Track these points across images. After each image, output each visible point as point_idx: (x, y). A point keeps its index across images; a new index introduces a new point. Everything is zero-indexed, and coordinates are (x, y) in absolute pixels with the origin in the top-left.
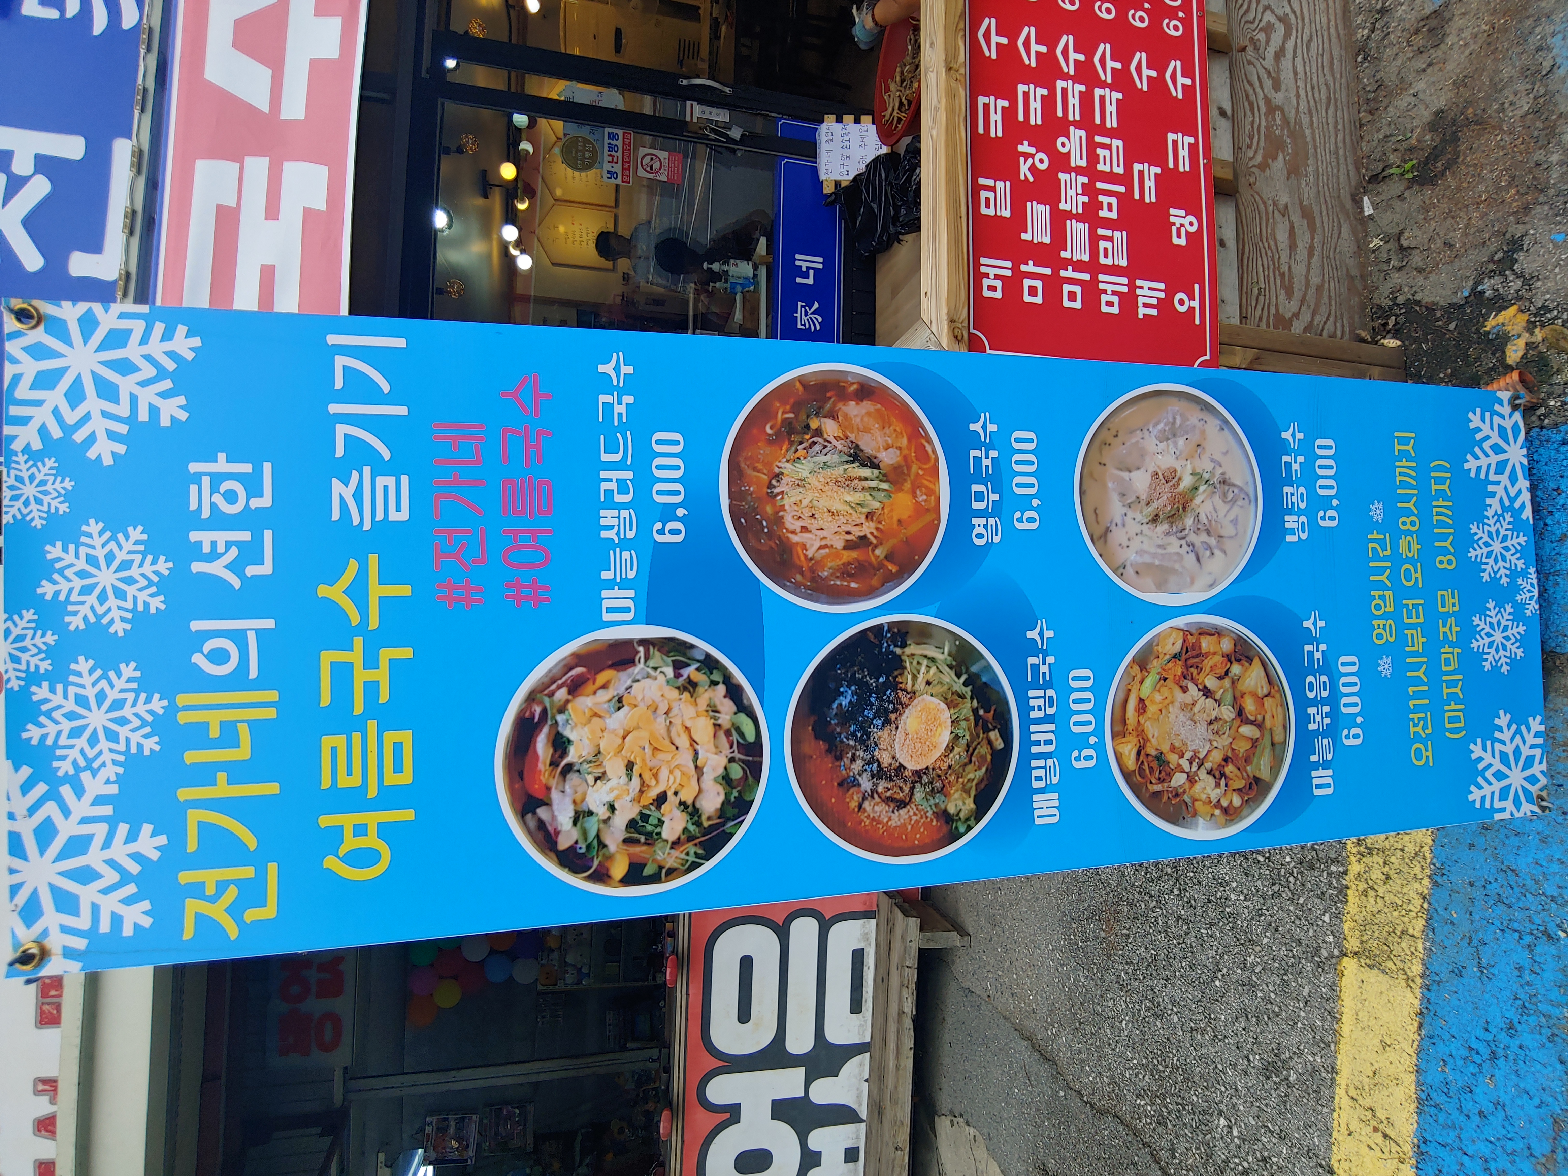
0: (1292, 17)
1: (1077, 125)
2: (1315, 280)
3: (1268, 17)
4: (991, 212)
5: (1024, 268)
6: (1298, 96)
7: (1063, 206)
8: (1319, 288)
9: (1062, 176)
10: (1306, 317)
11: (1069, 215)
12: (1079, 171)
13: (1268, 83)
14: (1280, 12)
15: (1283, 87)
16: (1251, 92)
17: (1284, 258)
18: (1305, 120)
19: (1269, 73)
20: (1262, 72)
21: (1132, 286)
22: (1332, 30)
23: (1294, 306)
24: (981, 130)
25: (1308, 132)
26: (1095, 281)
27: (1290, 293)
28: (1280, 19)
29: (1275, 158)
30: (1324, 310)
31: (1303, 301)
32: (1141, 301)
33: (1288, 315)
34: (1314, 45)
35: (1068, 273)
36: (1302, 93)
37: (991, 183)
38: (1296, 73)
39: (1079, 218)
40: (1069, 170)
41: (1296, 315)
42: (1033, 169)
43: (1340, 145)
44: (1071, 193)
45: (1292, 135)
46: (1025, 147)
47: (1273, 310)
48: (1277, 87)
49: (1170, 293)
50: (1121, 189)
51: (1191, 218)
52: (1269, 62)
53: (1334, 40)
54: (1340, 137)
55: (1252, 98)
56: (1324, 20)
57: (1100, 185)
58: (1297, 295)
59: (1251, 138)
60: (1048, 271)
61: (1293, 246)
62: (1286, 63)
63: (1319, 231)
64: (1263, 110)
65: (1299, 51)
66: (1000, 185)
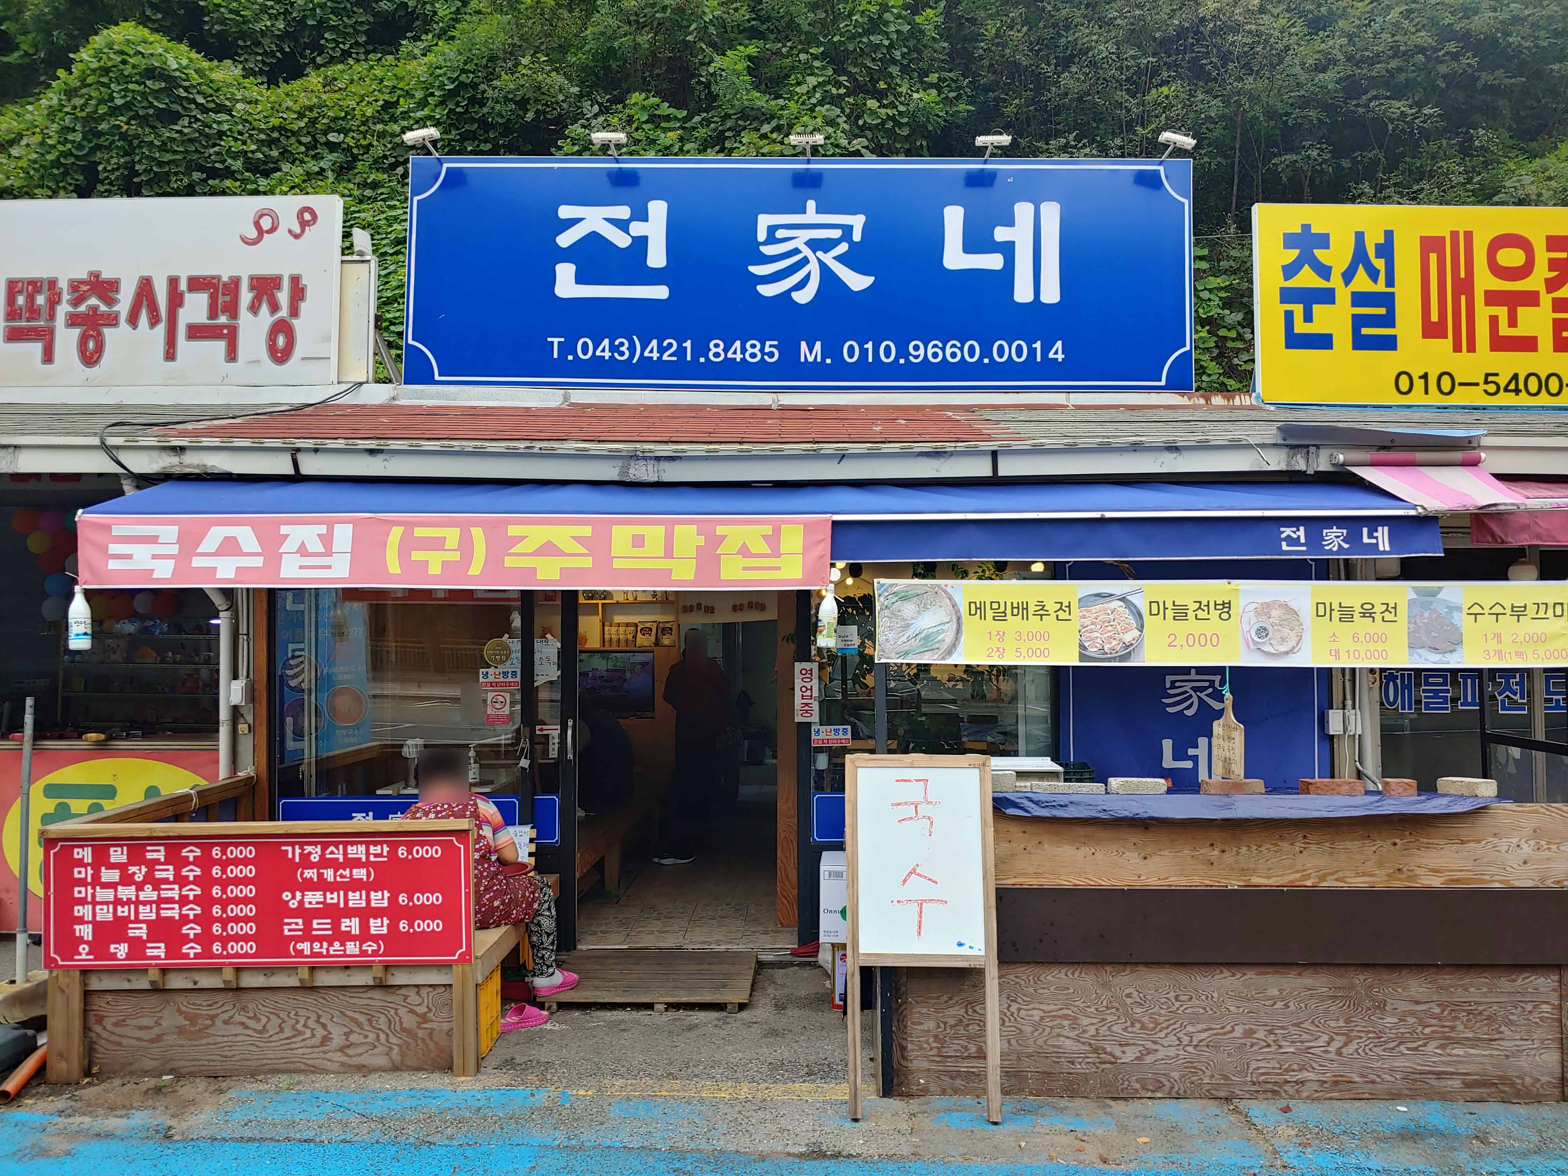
0: (267, 1035)
1: (159, 895)
2: (125, 1041)
3: (264, 1020)
4: (112, 852)
5: (89, 868)
6: (223, 1036)
7: (119, 887)
8: (119, 1044)
9: (133, 887)
10: (105, 1035)
11: (116, 891)
12: (137, 896)
13: (226, 1016)
14: (268, 1027)
15: (227, 1027)
16: (219, 1005)
17: (134, 1022)
18: (211, 1040)
19: (231, 1017)
20: (231, 1013)
21: (88, 922)
22: (265, 1061)
23: (109, 1027)
24: (149, 848)
25: (204, 1041)
26: (88, 903)
27: (116, 1024)
28: (264, 1026)
29: (186, 1018)
30: (109, 1046)
31: (113, 1033)
32: (82, 927)
33: (104, 1023)
34: (254, 1048)
35: (90, 891)
36: (225, 1039)
37: (125, 852)
38: (236, 1035)
39: (116, 896)
40: (137, 890)
41: (104, 1028)
42: (134, 873)
43: (201, 1063)
44: (127, 892)
45: (200, 1030)
46: (144, 869)
47: (105, 1014)
48: (226, 1022)
49: (87, 942)
50: (132, 918)
51: (124, 956)
52: (238, 1018)
53: (260, 1063)
54: (206, 1063)
55: (215, 1006)
56: (272, 1056)
57: (132, 906)
58: (117, 1030)
59: (193, 1004)
60: (89, 880)
61: (141, 1028)
62: (239, 1029)
63: (150, 1045)
64: (211, 1013)
65: (248, 1038)
66: (125, 857)
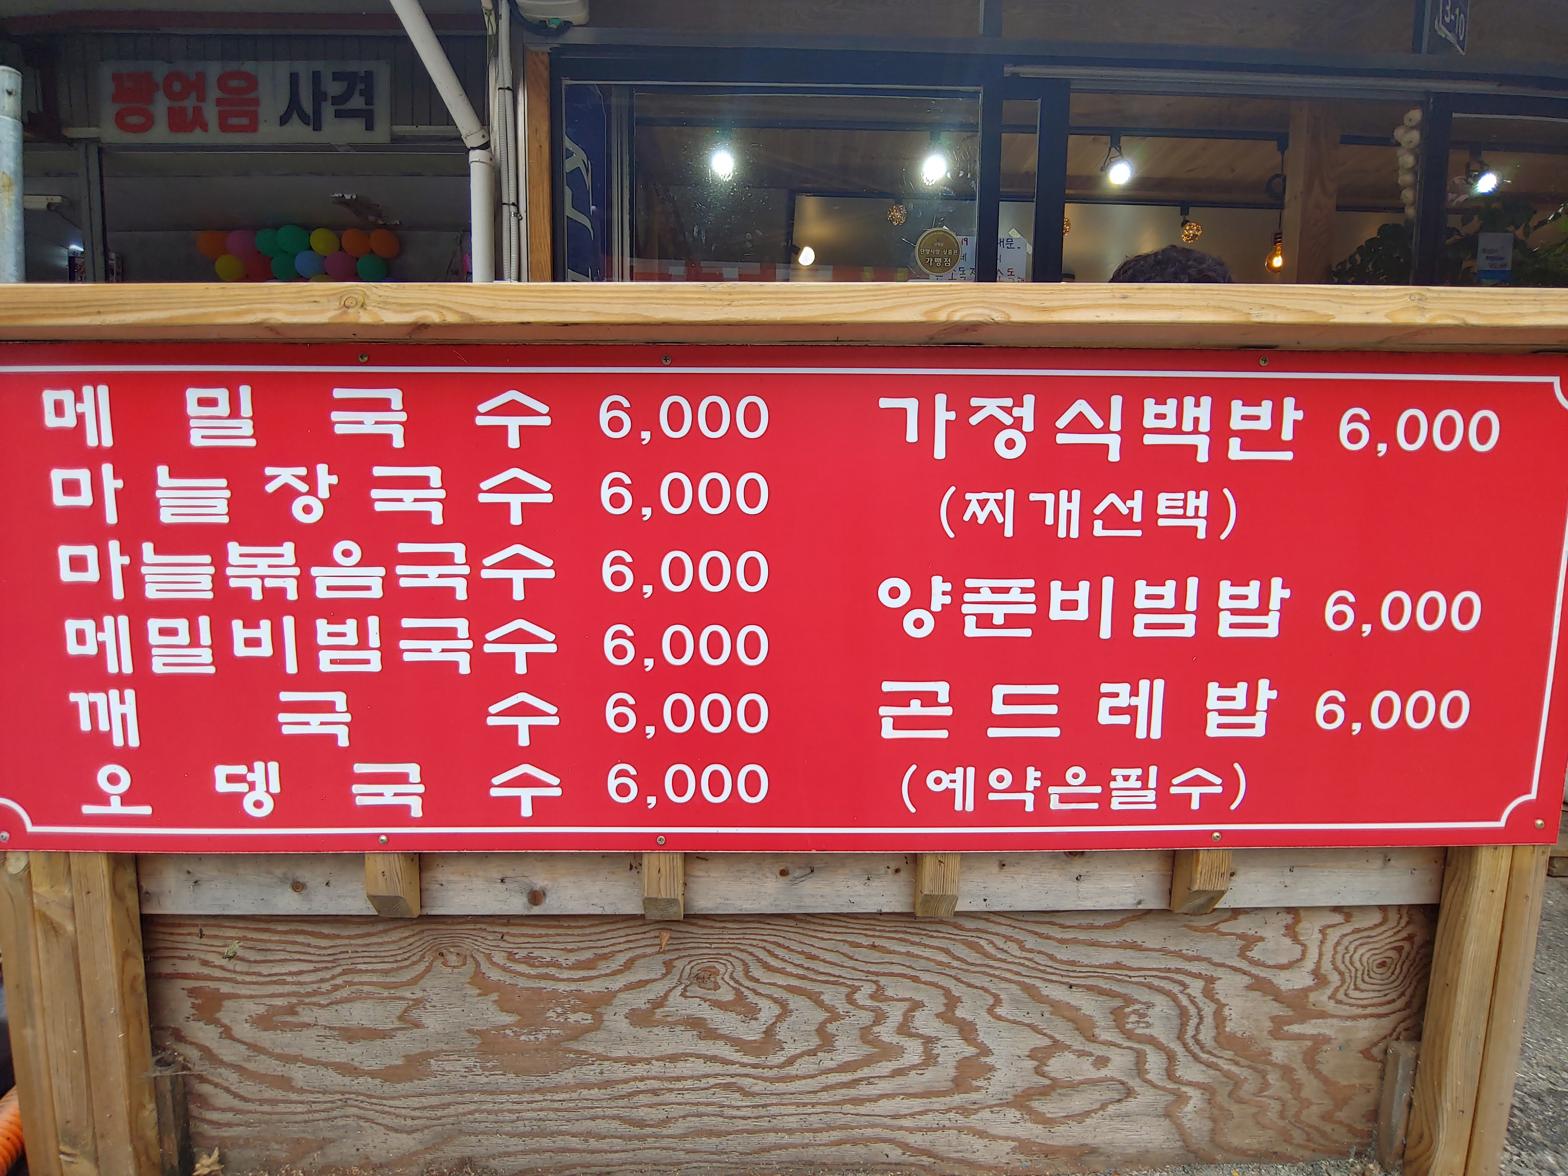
0: (778, 1058)
1: (389, 581)
2: (299, 1074)
3: (768, 1011)
4: (192, 408)
5: (107, 469)
6: (631, 1061)
7: (234, 549)
8: (285, 1083)
9: (288, 548)
10: (228, 1052)
11: (220, 562)
12: (306, 583)
13: (640, 1000)
14: (782, 1032)
15: (642, 1032)
16: (615, 965)
17: (325, 1016)
18: (590, 1073)
19: (659, 1003)
20: (656, 991)
21: (120, 682)
22: (771, 1138)
23: (244, 1030)
24: (339, 393)
25: (567, 1076)
26: (116, 609)
27: (264, 1022)
28: (769, 1032)
29: (503, 1006)
30: (249, 1089)
31: (256, 1048)
32: (99, 698)
33: (224, 1016)
34: (736, 1098)
35: (118, 560)
36: (640, 1070)
37: (246, 408)
38: (674, 1058)
39: (220, 580)
40: (304, 560)
41: (227, 1033)
42: (288, 493)
43: (560, 1142)
44: (262, 566)
45: (554, 1043)
46: (325, 479)
47: (225, 988)
48: (639, 1018)
49: (123, 756)
50: (292, 667)
51: (269, 806)
52: (678, 1005)
53: (755, 1141)
54: (575, 1142)
55: (604, 968)
56: (792, 1122)
57: (289, 622)
58: (266, 1038)
59: (528, 960)
60: (111, 517)
61: (350, 1035)
62: (686, 1041)
63: (388, 1089)
64: (588, 988)
65: (717, 1068)
66: (247, 427)
